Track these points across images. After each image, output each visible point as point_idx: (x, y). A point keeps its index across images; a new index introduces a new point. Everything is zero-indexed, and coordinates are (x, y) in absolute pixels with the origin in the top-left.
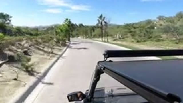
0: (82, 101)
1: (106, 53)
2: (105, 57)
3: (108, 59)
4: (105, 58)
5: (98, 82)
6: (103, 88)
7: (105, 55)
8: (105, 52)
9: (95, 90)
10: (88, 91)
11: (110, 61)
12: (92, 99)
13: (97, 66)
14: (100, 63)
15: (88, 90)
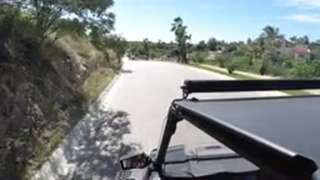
0: (146, 169)
1: (185, 85)
2: (184, 92)
3: (190, 96)
4: (183, 95)
5: (173, 137)
6: (182, 147)
7: (183, 88)
8: (185, 83)
9: (168, 149)
10: (154, 152)
11: (194, 100)
12: (163, 166)
13: (171, 108)
14: (176, 102)
15: (156, 150)
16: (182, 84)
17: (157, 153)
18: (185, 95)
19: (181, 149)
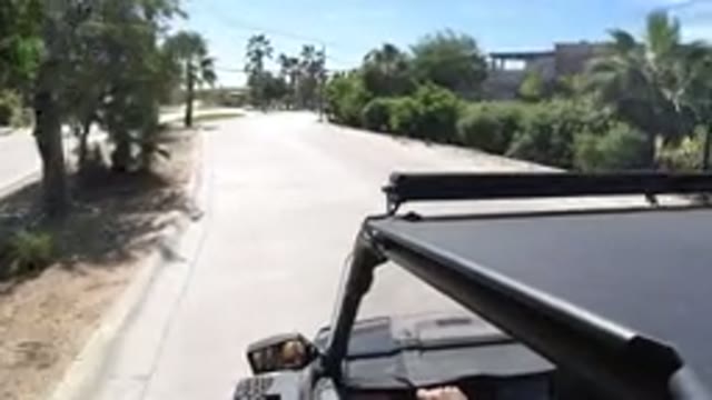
0: (307, 371)
1: (392, 185)
2: (390, 200)
3: (405, 209)
4: (389, 206)
5: (366, 299)
6: (384, 322)
8: (393, 179)
9: (355, 327)
10: (324, 335)
11: (412, 216)
12: (344, 364)
13: (360, 234)
15: (325, 329)
16: (386, 183)
17: (330, 335)
18: (393, 207)
19: (383, 326)
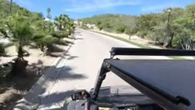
6: (108, 88)
7: (111, 52)
11: (117, 59)
12: (97, 98)
13: (103, 64)
14: (106, 61)
15: (92, 89)
18: (112, 56)
